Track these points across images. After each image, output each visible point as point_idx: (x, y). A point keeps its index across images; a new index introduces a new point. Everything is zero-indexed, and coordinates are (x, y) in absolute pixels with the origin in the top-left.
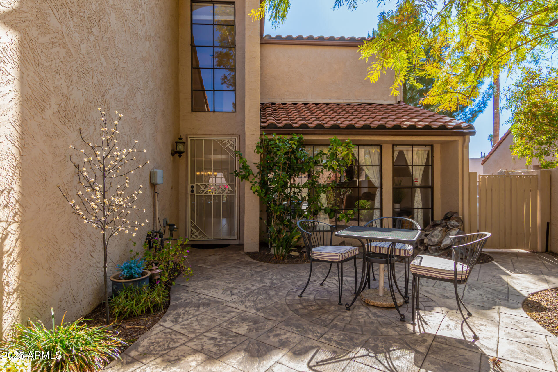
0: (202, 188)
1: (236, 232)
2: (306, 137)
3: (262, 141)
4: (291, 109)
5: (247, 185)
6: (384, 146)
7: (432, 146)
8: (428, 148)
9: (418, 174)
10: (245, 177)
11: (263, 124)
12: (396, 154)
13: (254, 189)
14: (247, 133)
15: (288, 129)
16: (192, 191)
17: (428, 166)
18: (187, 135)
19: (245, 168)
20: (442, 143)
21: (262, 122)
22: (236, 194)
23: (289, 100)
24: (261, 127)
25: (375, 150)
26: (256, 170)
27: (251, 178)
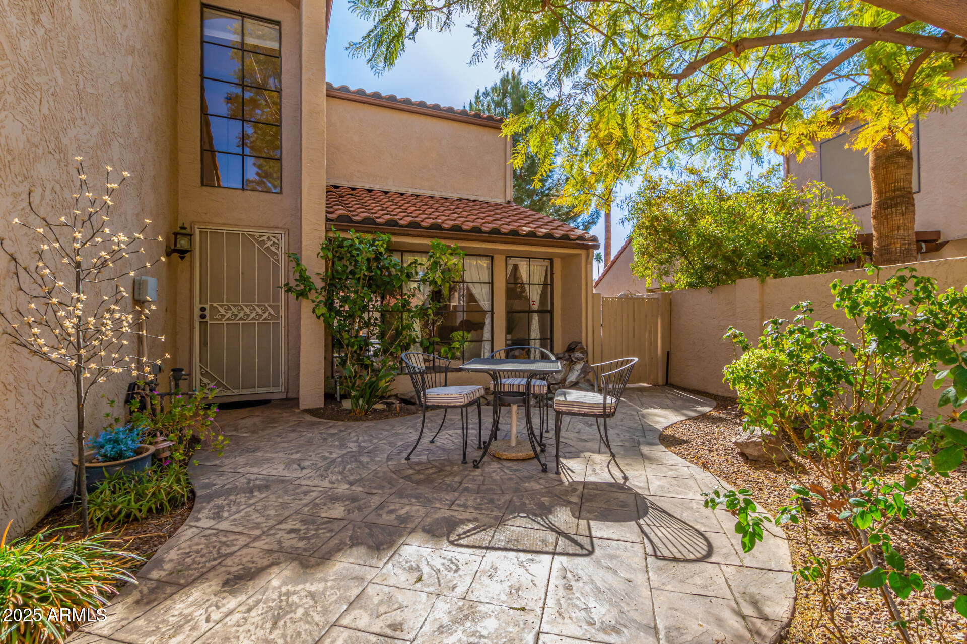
0: (222, 311)
1: (282, 381)
2: (394, 239)
3: (329, 240)
4: (366, 198)
5: (306, 307)
6: (496, 257)
7: (551, 260)
8: (547, 263)
9: (535, 295)
10: (302, 294)
11: (330, 216)
12: (510, 268)
13: (319, 312)
14: (306, 227)
15: (368, 225)
16: (203, 317)
17: (548, 286)
18: (192, 224)
19: (303, 279)
20: (563, 257)
21: (327, 212)
22: (282, 322)
23: (362, 184)
24: (328, 220)
25: (484, 263)
26: (319, 284)
27: (313, 295)
